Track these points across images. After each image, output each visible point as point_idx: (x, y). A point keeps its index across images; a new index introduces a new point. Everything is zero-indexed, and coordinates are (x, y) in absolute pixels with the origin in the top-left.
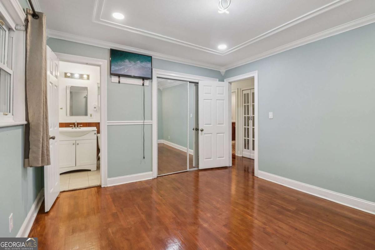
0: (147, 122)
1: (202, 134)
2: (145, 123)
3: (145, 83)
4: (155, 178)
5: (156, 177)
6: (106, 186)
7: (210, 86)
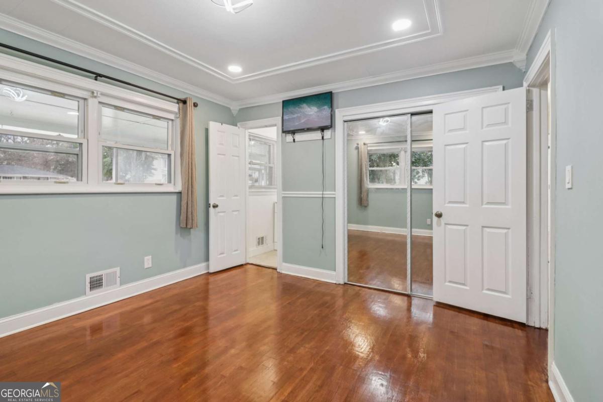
0: (328, 194)
1: (439, 225)
2: (324, 196)
3: (325, 135)
4: (339, 284)
5: (342, 283)
6: (280, 272)
7: (466, 111)
